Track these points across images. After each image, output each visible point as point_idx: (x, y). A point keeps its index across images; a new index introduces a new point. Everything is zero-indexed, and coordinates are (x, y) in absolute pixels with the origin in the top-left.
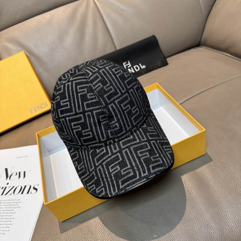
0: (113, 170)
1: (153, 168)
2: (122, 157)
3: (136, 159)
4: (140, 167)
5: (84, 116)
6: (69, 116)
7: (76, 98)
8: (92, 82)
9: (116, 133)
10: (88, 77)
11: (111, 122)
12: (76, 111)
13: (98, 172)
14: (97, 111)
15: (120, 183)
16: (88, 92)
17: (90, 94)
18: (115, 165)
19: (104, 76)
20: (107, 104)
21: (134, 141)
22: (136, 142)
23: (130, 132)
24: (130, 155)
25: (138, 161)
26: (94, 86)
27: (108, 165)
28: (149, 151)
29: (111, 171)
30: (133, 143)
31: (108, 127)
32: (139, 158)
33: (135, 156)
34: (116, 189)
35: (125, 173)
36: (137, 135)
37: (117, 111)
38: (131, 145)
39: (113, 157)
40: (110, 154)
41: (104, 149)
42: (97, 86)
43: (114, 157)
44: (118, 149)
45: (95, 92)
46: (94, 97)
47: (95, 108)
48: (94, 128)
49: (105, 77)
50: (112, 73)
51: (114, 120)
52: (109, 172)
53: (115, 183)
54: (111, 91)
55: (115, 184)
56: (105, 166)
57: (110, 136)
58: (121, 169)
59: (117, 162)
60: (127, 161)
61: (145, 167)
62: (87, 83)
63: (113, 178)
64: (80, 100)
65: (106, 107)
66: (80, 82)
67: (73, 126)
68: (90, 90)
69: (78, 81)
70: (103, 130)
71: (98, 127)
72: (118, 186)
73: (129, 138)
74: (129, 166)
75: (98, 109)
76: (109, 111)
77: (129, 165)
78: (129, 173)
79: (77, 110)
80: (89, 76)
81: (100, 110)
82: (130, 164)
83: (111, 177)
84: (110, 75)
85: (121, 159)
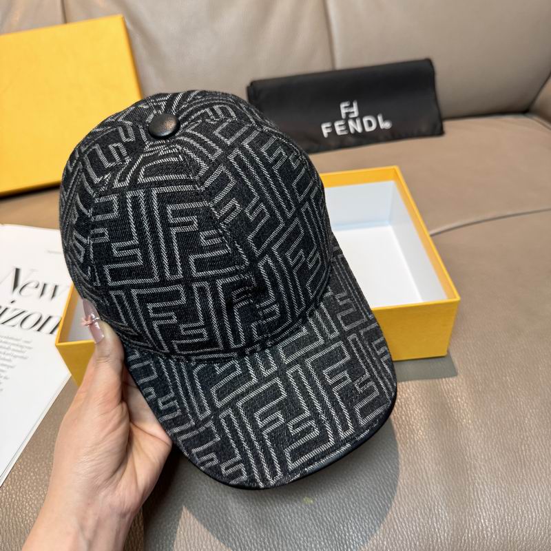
0: (266, 421)
1: (364, 412)
2: (288, 387)
3: (323, 393)
4: (333, 413)
5: (189, 290)
6: (139, 287)
7: (162, 241)
8: (211, 193)
9: (271, 327)
10: (197, 178)
11: (259, 302)
12: (162, 275)
13: (224, 424)
14: (228, 280)
15: (288, 455)
16: (202, 227)
17: (206, 233)
18: (271, 411)
19: (242, 173)
20: (254, 260)
21: (311, 342)
22: (316, 344)
23: (300, 320)
24: (306, 383)
25: (326, 399)
26: (218, 207)
27: (251, 407)
28: (349, 366)
29: (260, 424)
30: (310, 347)
31: (250, 314)
32: (328, 389)
33: (318, 384)
34: (278, 469)
35: (299, 430)
36: (317, 323)
37: (277, 275)
38: (307, 355)
39: (265, 387)
40: (255, 380)
41: (237, 366)
42: (227, 208)
43: (267, 389)
44: (275, 368)
45: (220, 228)
46: (217, 241)
47: (222, 271)
48: (214, 320)
49: (244, 177)
50: (260, 163)
51: (269, 297)
52: (255, 427)
53: (273, 454)
54: (263, 221)
55: (275, 459)
56: (242, 412)
57: (256, 337)
58: (287, 420)
59: (275, 403)
60: (301, 398)
61: (345, 412)
62: (197, 197)
63: (269, 443)
64: (176, 248)
65: (253, 268)
66: (173, 194)
67: (151, 311)
68: (208, 221)
69: (166, 189)
70: (239, 324)
71: (226, 317)
72: (283, 463)
73: (299, 335)
74: (307, 414)
75: (231, 274)
76: (259, 277)
77: (306, 408)
78: (309, 430)
79: (168, 274)
80: (201, 173)
81: (235, 278)
82: (308, 406)
83: (261, 440)
84: (257, 168)
85: (284, 395)
